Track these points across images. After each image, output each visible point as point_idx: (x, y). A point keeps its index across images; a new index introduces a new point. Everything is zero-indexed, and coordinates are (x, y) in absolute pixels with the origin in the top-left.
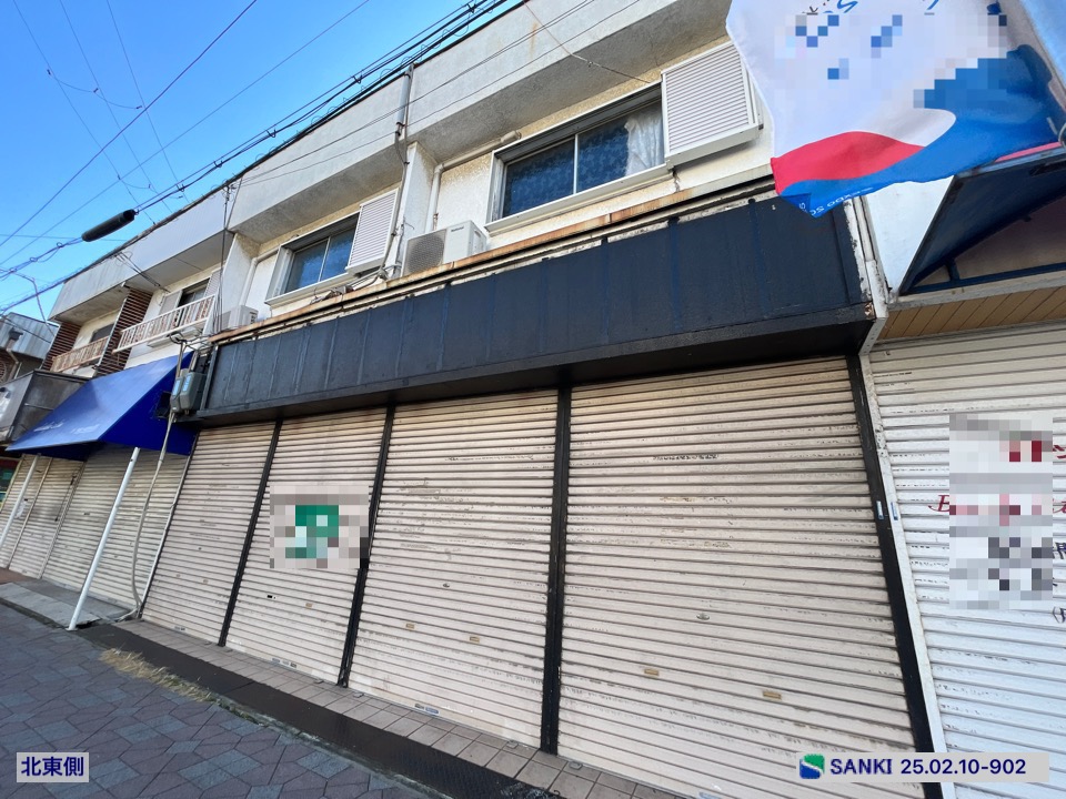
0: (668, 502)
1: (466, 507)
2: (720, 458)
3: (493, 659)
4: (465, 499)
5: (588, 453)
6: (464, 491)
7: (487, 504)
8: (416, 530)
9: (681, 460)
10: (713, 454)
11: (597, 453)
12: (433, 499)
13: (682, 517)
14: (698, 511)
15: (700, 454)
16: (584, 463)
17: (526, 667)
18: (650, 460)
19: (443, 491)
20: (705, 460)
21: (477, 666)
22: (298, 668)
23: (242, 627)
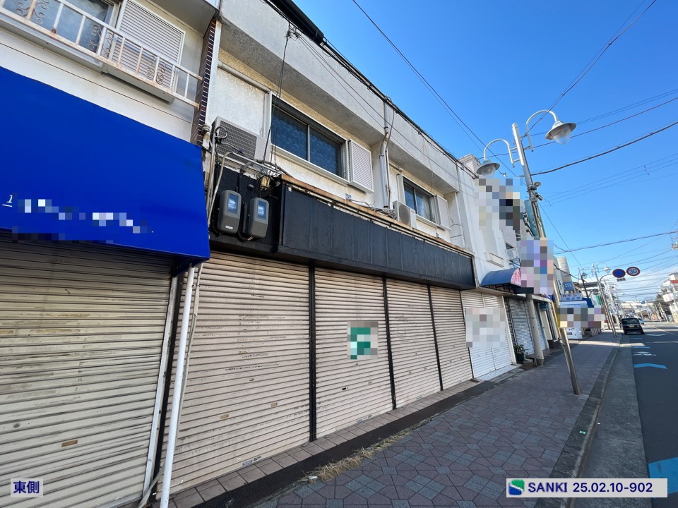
2: (451, 310)
3: (430, 373)
11: (436, 307)
12: (406, 322)
13: (449, 324)
16: (435, 310)
18: (444, 310)
19: (409, 319)
21: (428, 376)
22: (373, 416)
23: (328, 417)
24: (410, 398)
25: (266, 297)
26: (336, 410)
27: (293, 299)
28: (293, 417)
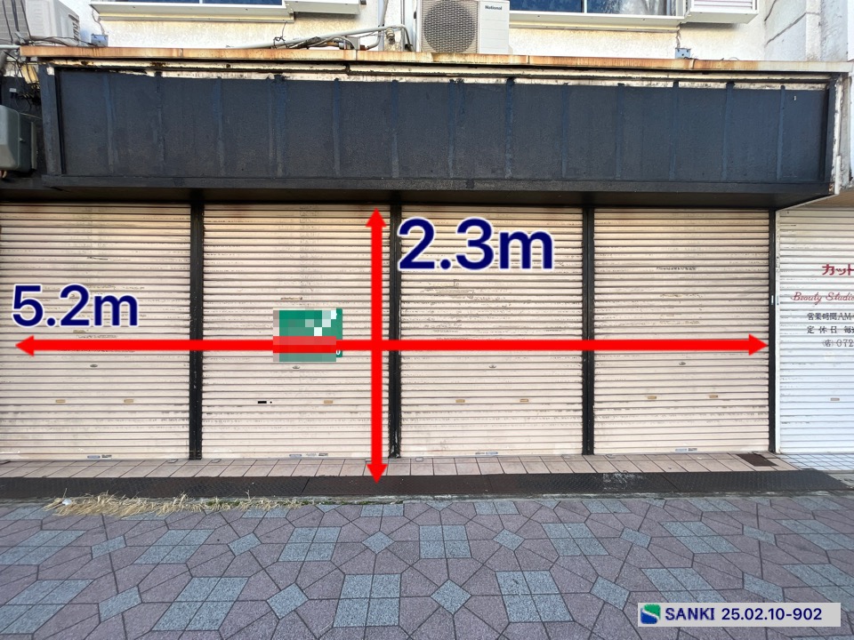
0: (665, 297)
1: (504, 304)
2: (698, 269)
3: (541, 411)
4: (501, 298)
5: (609, 263)
6: (499, 291)
7: (524, 302)
8: (452, 325)
9: (674, 270)
10: (694, 267)
11: (616, 263)
12: (467, 298)
13: (673, 307)
14: (683, 303)
15: (686, 267)
16: (606, 270)
17: (569, 410)
18: (655, 269)
19: (477, 291)
20: (689, 271)
21: (529, 417)
22: (330, 456)
23: (226, 436)
24: (450, 447)
25: (110, 259)
26: (242, 430)
27: (159, 260)
28: (159, 422)
